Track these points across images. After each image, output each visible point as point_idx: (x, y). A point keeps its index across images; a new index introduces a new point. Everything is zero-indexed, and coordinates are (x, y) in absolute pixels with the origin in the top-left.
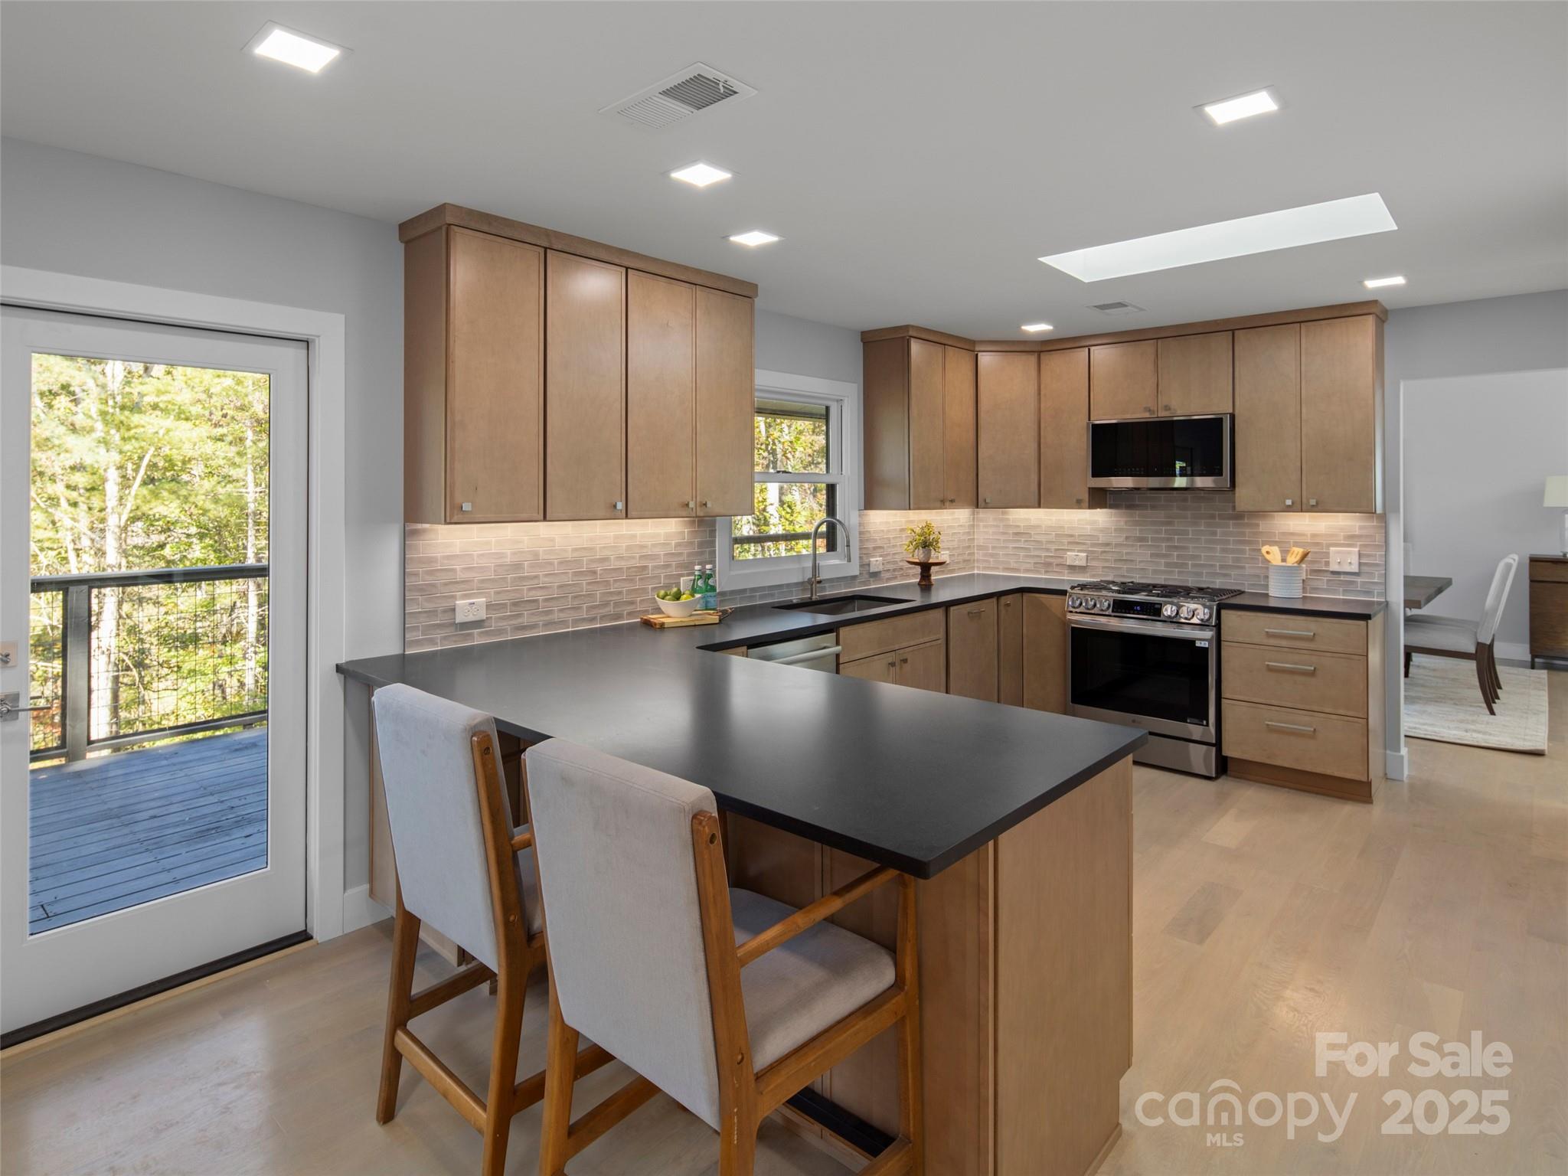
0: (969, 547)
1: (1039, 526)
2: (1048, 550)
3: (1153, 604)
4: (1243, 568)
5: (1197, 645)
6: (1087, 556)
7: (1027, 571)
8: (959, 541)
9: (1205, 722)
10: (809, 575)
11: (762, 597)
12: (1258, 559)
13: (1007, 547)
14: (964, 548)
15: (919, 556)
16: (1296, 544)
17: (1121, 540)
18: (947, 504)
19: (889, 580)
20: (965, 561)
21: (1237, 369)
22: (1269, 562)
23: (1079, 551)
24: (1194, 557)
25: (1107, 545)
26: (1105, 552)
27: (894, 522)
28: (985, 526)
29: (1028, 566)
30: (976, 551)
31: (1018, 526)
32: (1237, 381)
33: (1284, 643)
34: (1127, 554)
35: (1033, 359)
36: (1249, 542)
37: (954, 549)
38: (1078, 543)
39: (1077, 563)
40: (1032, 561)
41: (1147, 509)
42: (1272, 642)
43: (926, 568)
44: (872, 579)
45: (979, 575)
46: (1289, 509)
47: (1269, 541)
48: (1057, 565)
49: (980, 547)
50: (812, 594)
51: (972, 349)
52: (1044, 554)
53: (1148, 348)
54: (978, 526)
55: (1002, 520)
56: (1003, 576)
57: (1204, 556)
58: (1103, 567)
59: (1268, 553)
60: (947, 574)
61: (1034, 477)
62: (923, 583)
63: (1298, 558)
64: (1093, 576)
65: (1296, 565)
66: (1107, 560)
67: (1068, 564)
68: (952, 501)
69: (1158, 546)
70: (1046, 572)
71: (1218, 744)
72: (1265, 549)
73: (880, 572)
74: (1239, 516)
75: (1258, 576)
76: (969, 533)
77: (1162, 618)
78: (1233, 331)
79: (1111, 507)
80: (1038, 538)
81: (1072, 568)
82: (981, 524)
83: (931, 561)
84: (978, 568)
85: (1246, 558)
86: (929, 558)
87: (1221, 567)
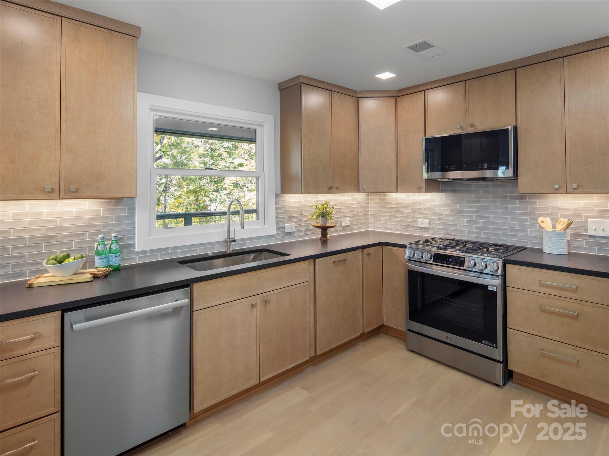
0: (365, 215)
1: (402, 203)
2: (407, 217)
3: (459, 258)
4: (526, 231)
5: (488, 289)
6: (429, 222)
7: (397, 229)
8: (357, 212)
9: (495, 345)
10: (225, 237)
11: (183, 253)
12: (536, 226)
13: (386, 216)
14: (361, 216)
15: (320, 222)
16: (563, 216)
17: (448, 212)
18: (334, 190)
19: (300, 237)
20: (361, 223)
21: (518, 95)
22: (543, 228)
23: (425, 218)
24: (493, 223)
25: (441, 215)
26: (439, 219)
27: (305, 201)
28: (375, 203)
29: (397, 227)
30: (370, 218)
31: (391, 203)
32: (518, 103)
33: (553, 292)
34: (452, 220)
35: (393, 101)
36: (530, 214)
37: (353, 217)
38: (423, 213)
39: (423, 226)
40: (399, 224)
41: (464, 192)
42: (544, 290)
43: (324, 229)
44: (287, 237)
45: (371, 231)
46: (556, 191)
47: (544, 214)
48: (413, 226)
49: (372, 216)
50: (227, 250)
51: (355, 96)
52: (405, 220)
53: (460, 87)
54: (371, 203)
55: (383, 200)
56: (384, 232)
57: (500, 223)
58: (439, 229)
59: (542, 222)
60: (348, 232)
61: (394, 173)
62: (323, 239)
63: (564, 225)
64: (433, 234)
65: (562, 231)
66: (441, 224)
67: (418, 226)
68: (337, 188)
69: (471, 216)
70: (407, 230)
71: (505, 361)
72: (540, 219)
73: (294, 232)
74: (522, 197)
75: (536, 237)
76: (365, 207)
77: (465, 268)
78: (515, 69)
79: (443, 191)
80: (402, 210)
81: (421, 228)
82: (373, 202)
83: (328, 225)
84: (371, 227)
85: (528, 225)
86: (326, 223)
87: (512, 230)
